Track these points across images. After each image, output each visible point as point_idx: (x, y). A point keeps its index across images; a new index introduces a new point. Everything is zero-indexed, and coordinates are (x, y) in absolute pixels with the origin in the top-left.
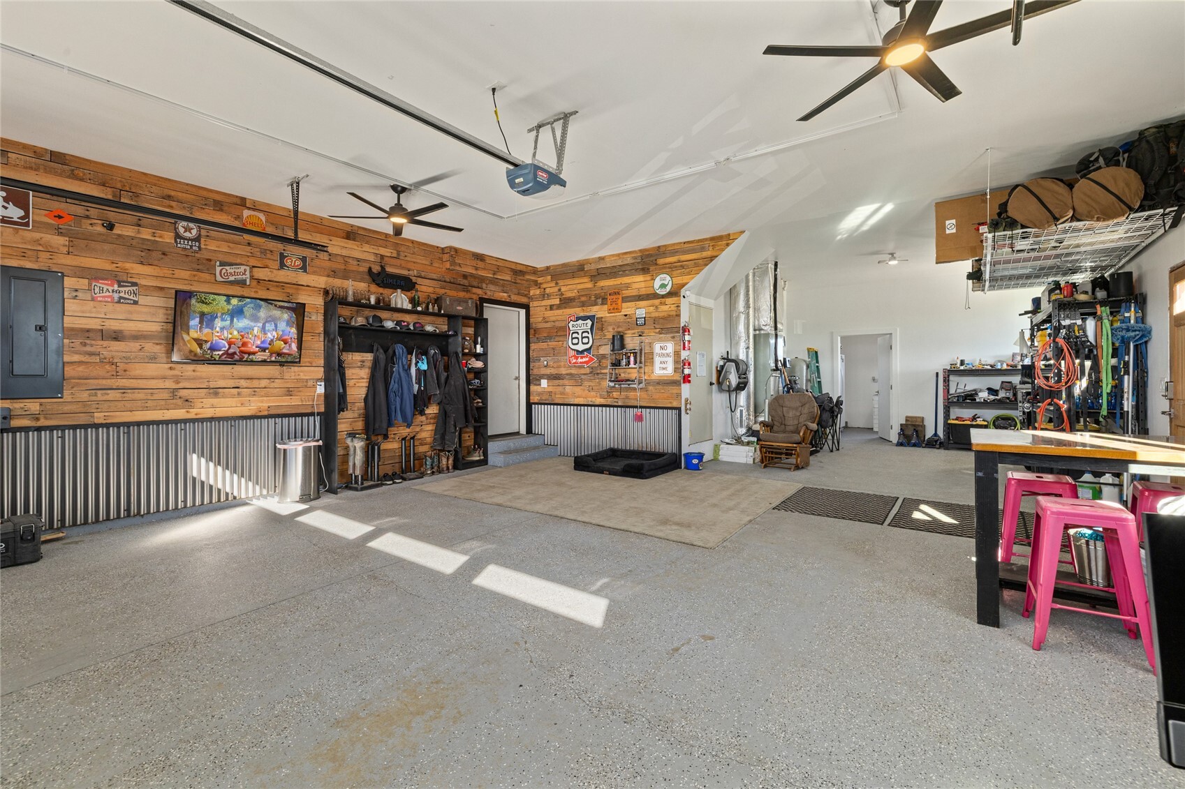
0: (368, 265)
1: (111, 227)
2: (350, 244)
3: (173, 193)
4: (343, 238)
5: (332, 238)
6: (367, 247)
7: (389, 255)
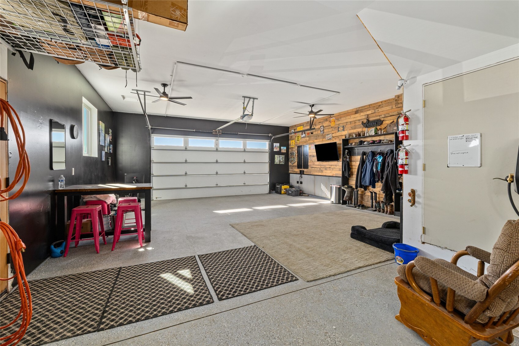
0: (361, 121)
1: (312, 133)
2: (357, 115)
3: (320, 121)
4: (354, 114)
5: (351, 116)
6: (362, 114)
7: (371, 113)
